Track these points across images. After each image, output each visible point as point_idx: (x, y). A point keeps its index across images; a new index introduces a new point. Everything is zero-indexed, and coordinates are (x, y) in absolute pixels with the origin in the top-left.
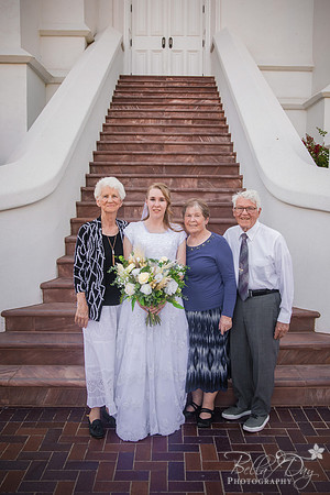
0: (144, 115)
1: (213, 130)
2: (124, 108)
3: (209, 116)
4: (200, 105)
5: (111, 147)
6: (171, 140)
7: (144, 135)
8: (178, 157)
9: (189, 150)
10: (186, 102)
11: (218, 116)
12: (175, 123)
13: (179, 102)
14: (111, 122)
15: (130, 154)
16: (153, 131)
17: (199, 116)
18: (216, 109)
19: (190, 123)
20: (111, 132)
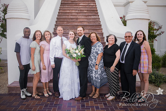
0: (71, 9)
1: (93, 14)
2: (65, 7)
3: (92, 9)
4: (89, 6)
5: (61, 19)
6: (80, 17)
7: (71, 15)
8: (82, 23)
9: (86, 20)
10: (85, 4)
11: (95, 9)
12: (81, 12)
13: (82, 4)
15: (68, 22)
16: (74, 14)
17: (89, 9)
18: (94, 7)
19: (86, 11)
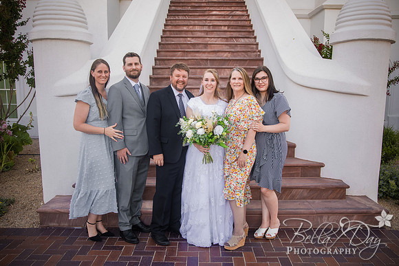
0: (192, 23)
1: (243, 33)
2: (177, 18)
3: (240, 23)
4: (233, 16)
5: (169, 46)
6: (213, 41)
7: (193, 38)
8: (218, 54)
9: (226, 48)
10: (223, 13)
12: (215, 29)
13: (217, 13)
14: (169, 28)
15: (184, 51)
16: (199, 34)
17: (232, 23)
18: (245, 18)
19: (226, 29)
20: (168, 36)
